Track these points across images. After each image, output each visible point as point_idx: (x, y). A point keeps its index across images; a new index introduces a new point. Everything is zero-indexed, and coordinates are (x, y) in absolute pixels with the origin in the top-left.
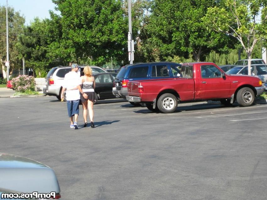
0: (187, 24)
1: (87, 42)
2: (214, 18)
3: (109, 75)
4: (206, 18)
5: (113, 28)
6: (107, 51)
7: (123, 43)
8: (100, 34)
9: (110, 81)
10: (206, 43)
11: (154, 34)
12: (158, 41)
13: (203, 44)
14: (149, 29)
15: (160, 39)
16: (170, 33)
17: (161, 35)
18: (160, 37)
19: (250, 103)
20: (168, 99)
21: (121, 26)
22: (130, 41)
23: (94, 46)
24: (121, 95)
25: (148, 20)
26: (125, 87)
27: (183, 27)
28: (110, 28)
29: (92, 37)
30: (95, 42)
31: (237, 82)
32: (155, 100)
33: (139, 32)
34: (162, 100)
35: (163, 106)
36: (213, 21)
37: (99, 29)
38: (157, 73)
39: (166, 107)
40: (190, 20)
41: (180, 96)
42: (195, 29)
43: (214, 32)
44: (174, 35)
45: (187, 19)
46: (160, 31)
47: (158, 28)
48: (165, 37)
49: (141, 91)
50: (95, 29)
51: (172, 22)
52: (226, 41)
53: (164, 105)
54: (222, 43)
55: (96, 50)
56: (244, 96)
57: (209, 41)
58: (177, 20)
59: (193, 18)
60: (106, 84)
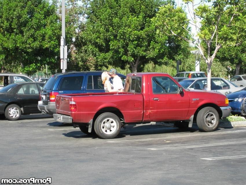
0: (125, 31)
1: (17, 48)
2: (167, 19)
3: (36, 86)
4: (156, 19)
5: (45, 33)
6: (39, 58)
7: (56, 50)
8: (32, 39)
9: (37, 92)
10: (145, 53)
11: (90, 41)
12: (94, 49)
13: (142, 55)
14: (85, 36)
15: (96, 47)
16: (107, 41)
17: (97, 43)
18: (96, 44)
19: (213, 127)
20: (108, 120)
21: (54, 32)
22: (63, 47)
23: (25, 53)
24: (47, 111)
25: (83, 27)
26: (54, 101)
27: (122, 35)
28: (42, 33)
29: (23, 43)
30: (26, 48)
31: (198, 99)
32: (91, 121)
33: (74, 40)
34: (101, 121)
35: (101, 130)
36: (165, 23)
37: (30, 34)
38: (94, 85)
39: (106, 131)
40: (129, 27)
41: (124, 115)
42: (133, 38)
43: (153, 42)
44: (111, 43)
45: (125, 26)
46: (97, 39)
47: (94, 36)
48: (102, 45)
49: (73, 108)
50: (26, 34)
51: (110, 28)
52: (166, 51)
53: (103, 127)
54: (161, 53)
55: (26, 57)
56: (206, 118)
57: (148, 51)
58: (115, 27)
59: (133, 26)
60: (31, 96)
